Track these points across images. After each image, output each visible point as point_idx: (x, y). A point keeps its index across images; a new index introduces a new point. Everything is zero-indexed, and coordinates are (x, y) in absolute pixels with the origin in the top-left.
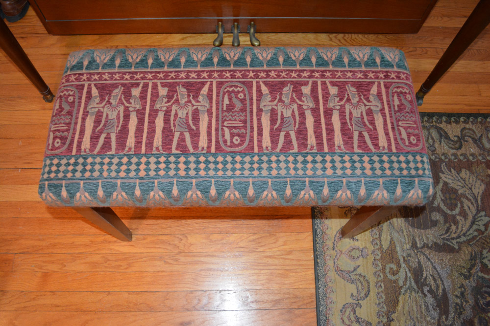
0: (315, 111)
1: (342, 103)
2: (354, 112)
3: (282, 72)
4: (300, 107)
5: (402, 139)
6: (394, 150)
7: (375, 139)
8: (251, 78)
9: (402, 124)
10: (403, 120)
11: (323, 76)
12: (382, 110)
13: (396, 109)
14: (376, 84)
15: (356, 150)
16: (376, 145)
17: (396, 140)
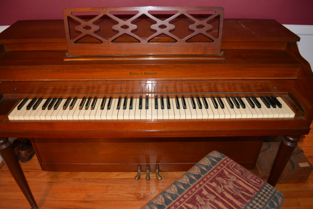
0: (217, 198)
1: (222, 187)
2: (230, 187)
3: (188, 193)
4: (210, 201)
5: (255, 184)
6: (258, 190)
7: (248, 191)
8: (179, 205)
9: (248, 177)
10: (247, 176)
11: (204, 182)
12: (237, 178)
13: (241, 174)
14: (224, 169)
15: (248, 201)
16: (251, 193)
17: (254, 186)
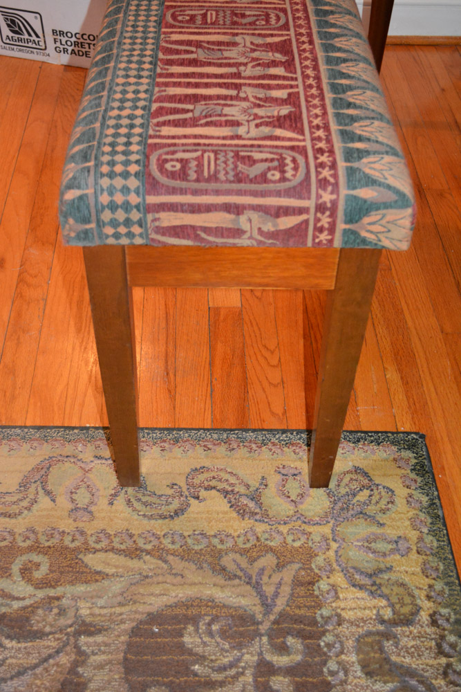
0: (238, 76)
1: (252, 99)
5: (174, 153)
6: (150, 141)
7: (176, 124)
9: (209, 157)
10: (216, 159)
12: (239, 137)
13: (242, 154)
14: (301, 137)
16: (164, 124)
17: (175, 145)
